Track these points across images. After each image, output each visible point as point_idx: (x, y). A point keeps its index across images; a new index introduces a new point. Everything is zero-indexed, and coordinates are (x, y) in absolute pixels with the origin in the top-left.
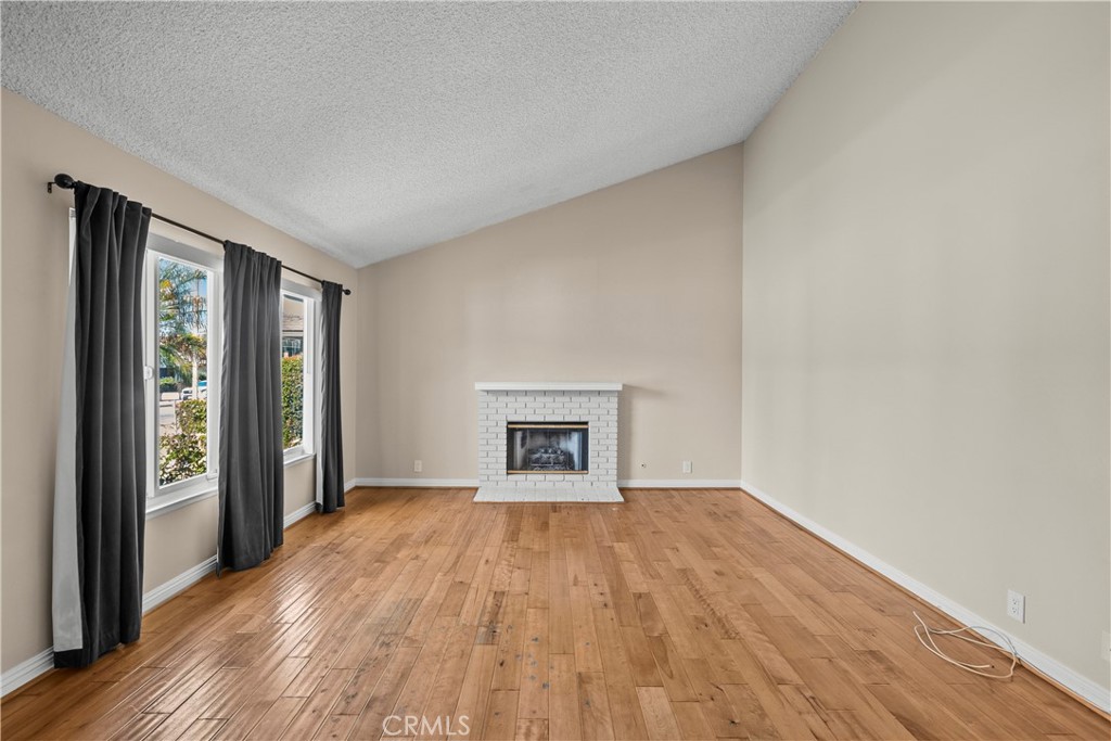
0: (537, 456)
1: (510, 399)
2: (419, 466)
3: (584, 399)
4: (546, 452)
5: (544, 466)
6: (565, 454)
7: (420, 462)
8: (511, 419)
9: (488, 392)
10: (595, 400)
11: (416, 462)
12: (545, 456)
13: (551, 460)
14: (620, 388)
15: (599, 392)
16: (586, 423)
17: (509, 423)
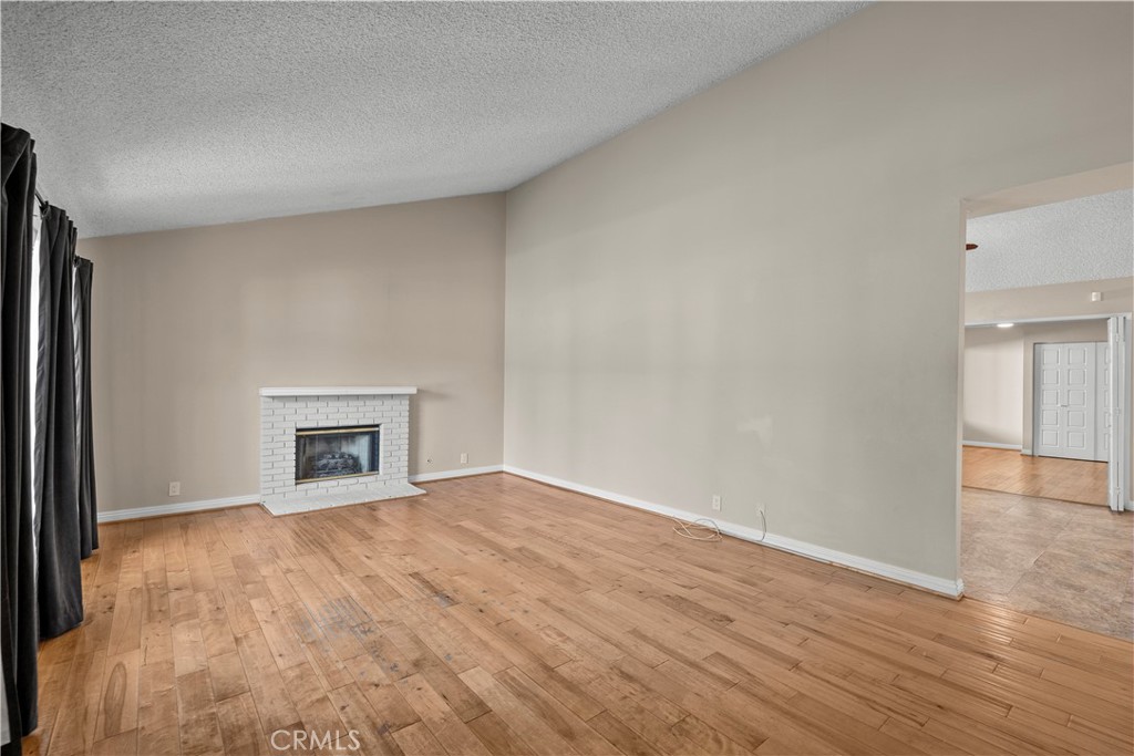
0: (324, 461)
1: (300, 405)
2: (176, 488)
3: (378, 403)
4: (334, 457)
5: (330, 471)
6: (353, 458)
7: (178, 484)
8: (300, 426)
9: (273, 397)
10: (388, 403)
11: (172, 484)
12: (332, 461)
13: (339, 465)
14: (413, 391)
15: (392, 396)
16: (377, 426)
17: (298, 430)
